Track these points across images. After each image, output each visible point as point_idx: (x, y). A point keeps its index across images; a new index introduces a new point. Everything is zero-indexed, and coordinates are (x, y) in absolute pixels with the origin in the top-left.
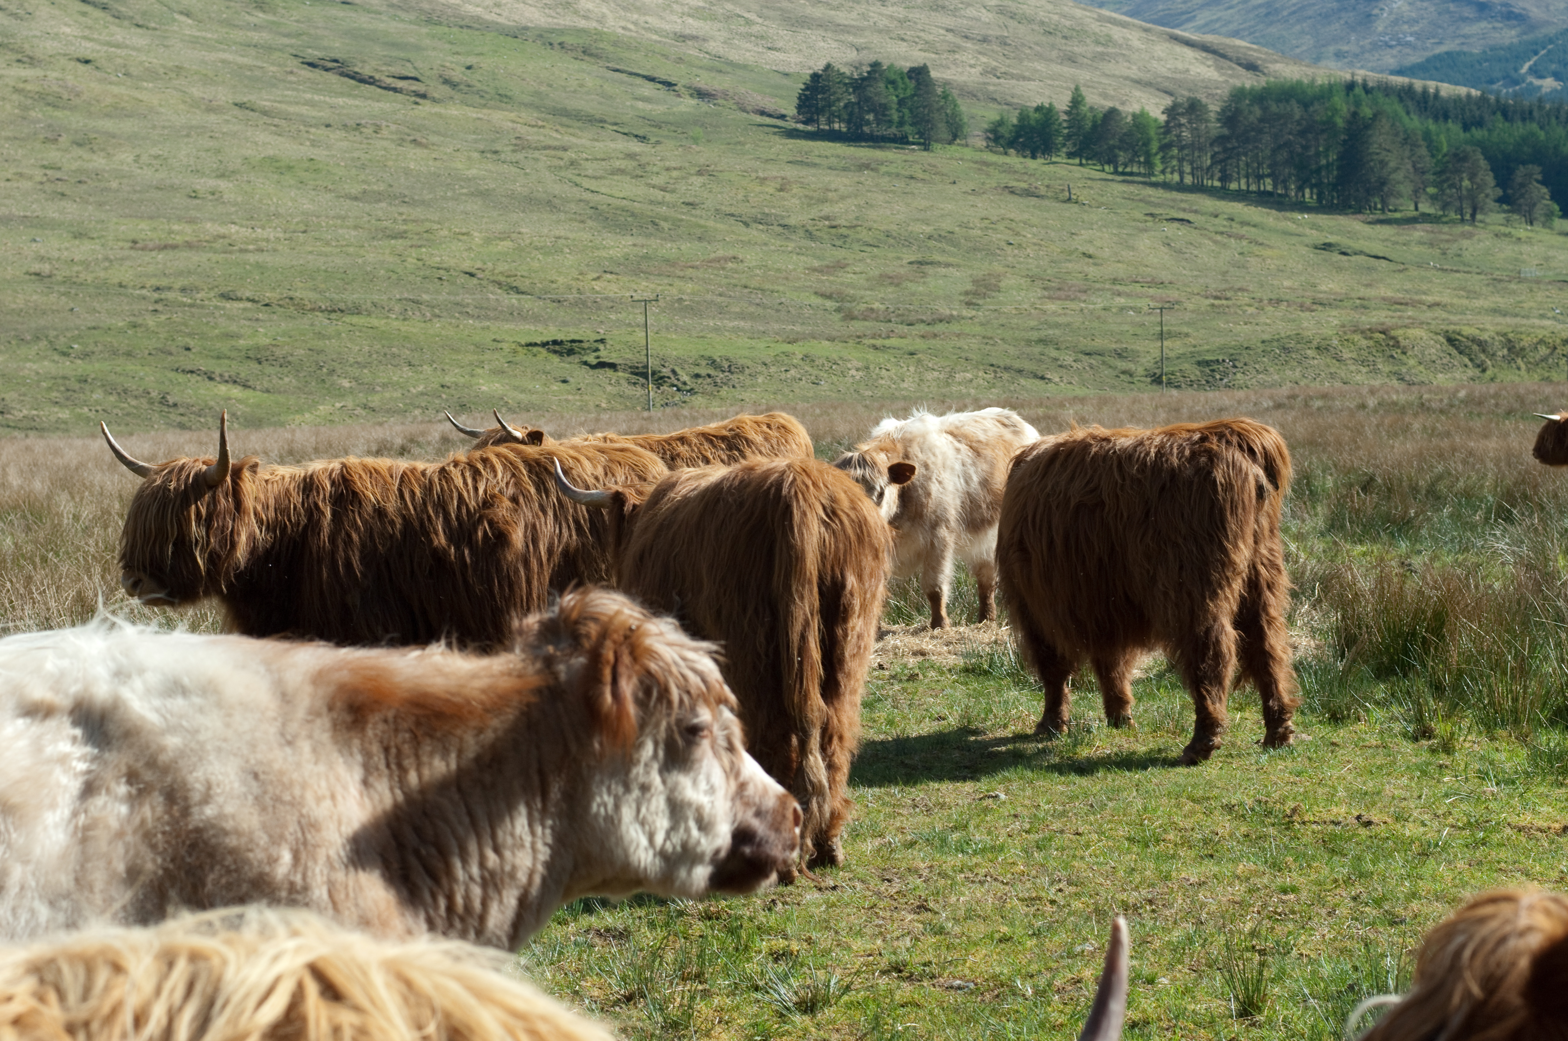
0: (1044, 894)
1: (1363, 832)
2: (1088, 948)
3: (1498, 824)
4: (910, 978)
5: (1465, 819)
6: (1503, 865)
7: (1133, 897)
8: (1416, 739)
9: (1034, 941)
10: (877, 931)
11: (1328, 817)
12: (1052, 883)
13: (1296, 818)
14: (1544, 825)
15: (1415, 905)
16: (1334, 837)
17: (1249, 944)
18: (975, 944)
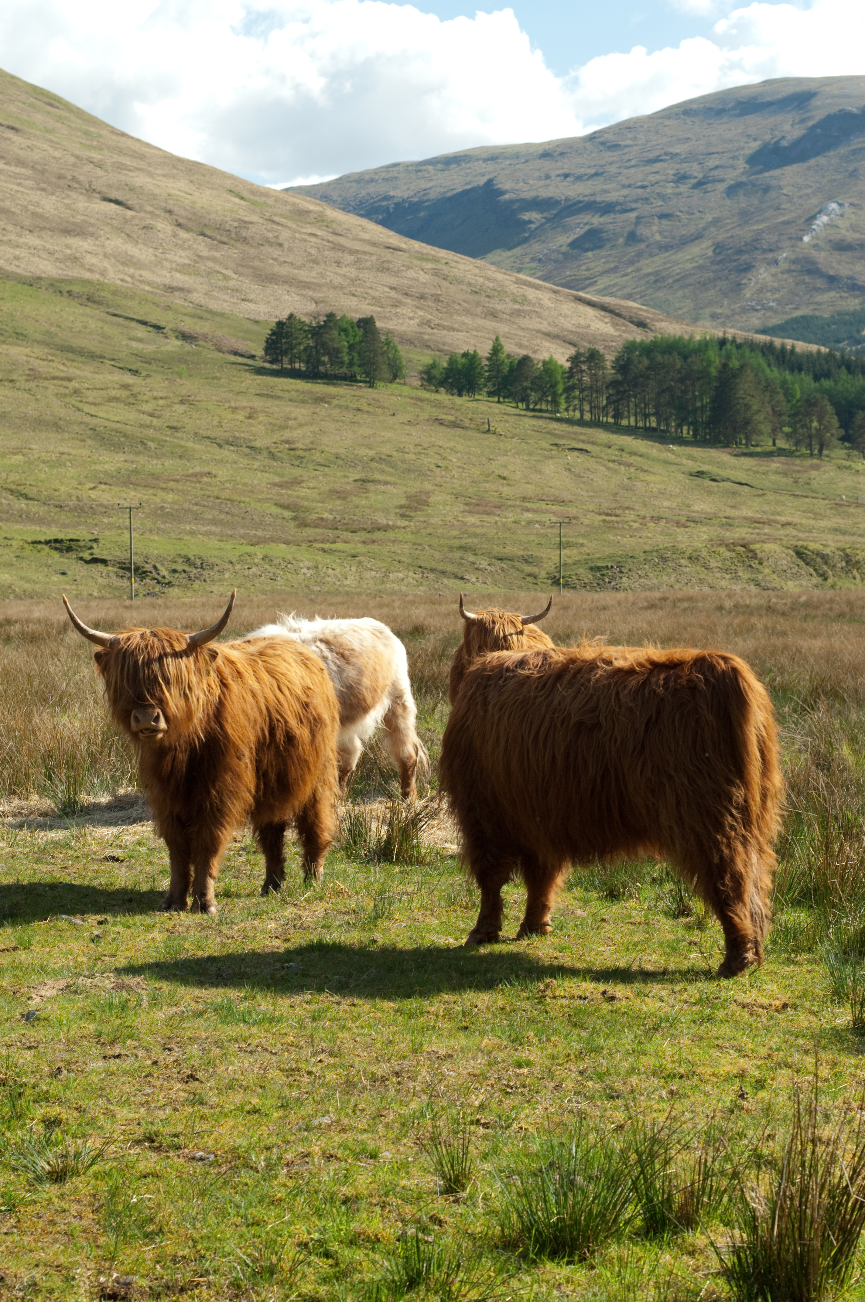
0: (303, 1066)
1: (606, 1007)
2: (326, 1120)
3: (725, 1000)
4: (158, 1149)
5: (697, 996)
6: (720, 1042)
7: (382, 1069)
8: (676, 916)
9: (281, 1113)
10: (144, 1099)
11: (577, 993)
12: (315, 1054)
13: (548, 993)
14: (765, 1002)
15: (634, 1080)
16: (578, 1011)
17: (474, 1118)
18: (226, 1115)
